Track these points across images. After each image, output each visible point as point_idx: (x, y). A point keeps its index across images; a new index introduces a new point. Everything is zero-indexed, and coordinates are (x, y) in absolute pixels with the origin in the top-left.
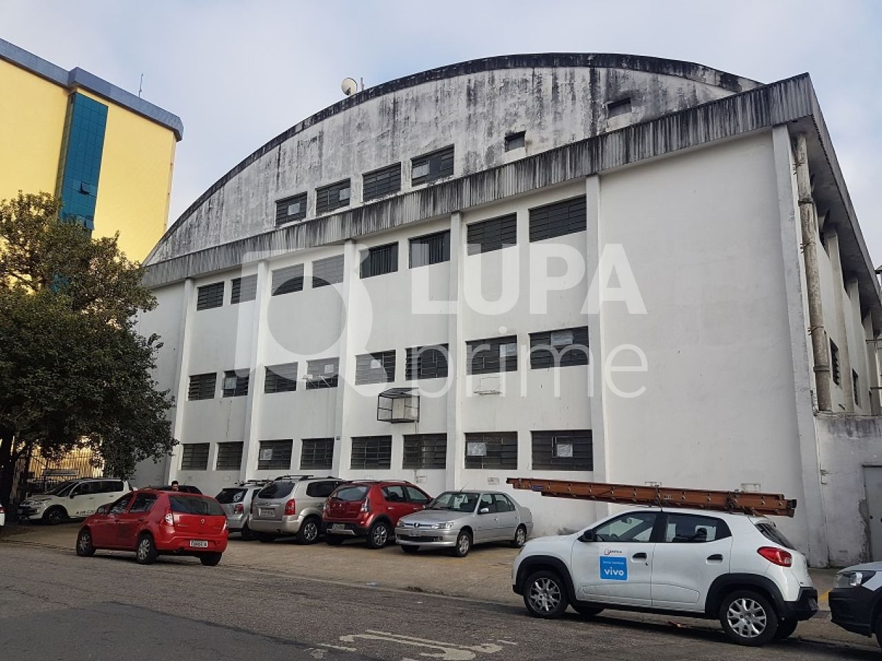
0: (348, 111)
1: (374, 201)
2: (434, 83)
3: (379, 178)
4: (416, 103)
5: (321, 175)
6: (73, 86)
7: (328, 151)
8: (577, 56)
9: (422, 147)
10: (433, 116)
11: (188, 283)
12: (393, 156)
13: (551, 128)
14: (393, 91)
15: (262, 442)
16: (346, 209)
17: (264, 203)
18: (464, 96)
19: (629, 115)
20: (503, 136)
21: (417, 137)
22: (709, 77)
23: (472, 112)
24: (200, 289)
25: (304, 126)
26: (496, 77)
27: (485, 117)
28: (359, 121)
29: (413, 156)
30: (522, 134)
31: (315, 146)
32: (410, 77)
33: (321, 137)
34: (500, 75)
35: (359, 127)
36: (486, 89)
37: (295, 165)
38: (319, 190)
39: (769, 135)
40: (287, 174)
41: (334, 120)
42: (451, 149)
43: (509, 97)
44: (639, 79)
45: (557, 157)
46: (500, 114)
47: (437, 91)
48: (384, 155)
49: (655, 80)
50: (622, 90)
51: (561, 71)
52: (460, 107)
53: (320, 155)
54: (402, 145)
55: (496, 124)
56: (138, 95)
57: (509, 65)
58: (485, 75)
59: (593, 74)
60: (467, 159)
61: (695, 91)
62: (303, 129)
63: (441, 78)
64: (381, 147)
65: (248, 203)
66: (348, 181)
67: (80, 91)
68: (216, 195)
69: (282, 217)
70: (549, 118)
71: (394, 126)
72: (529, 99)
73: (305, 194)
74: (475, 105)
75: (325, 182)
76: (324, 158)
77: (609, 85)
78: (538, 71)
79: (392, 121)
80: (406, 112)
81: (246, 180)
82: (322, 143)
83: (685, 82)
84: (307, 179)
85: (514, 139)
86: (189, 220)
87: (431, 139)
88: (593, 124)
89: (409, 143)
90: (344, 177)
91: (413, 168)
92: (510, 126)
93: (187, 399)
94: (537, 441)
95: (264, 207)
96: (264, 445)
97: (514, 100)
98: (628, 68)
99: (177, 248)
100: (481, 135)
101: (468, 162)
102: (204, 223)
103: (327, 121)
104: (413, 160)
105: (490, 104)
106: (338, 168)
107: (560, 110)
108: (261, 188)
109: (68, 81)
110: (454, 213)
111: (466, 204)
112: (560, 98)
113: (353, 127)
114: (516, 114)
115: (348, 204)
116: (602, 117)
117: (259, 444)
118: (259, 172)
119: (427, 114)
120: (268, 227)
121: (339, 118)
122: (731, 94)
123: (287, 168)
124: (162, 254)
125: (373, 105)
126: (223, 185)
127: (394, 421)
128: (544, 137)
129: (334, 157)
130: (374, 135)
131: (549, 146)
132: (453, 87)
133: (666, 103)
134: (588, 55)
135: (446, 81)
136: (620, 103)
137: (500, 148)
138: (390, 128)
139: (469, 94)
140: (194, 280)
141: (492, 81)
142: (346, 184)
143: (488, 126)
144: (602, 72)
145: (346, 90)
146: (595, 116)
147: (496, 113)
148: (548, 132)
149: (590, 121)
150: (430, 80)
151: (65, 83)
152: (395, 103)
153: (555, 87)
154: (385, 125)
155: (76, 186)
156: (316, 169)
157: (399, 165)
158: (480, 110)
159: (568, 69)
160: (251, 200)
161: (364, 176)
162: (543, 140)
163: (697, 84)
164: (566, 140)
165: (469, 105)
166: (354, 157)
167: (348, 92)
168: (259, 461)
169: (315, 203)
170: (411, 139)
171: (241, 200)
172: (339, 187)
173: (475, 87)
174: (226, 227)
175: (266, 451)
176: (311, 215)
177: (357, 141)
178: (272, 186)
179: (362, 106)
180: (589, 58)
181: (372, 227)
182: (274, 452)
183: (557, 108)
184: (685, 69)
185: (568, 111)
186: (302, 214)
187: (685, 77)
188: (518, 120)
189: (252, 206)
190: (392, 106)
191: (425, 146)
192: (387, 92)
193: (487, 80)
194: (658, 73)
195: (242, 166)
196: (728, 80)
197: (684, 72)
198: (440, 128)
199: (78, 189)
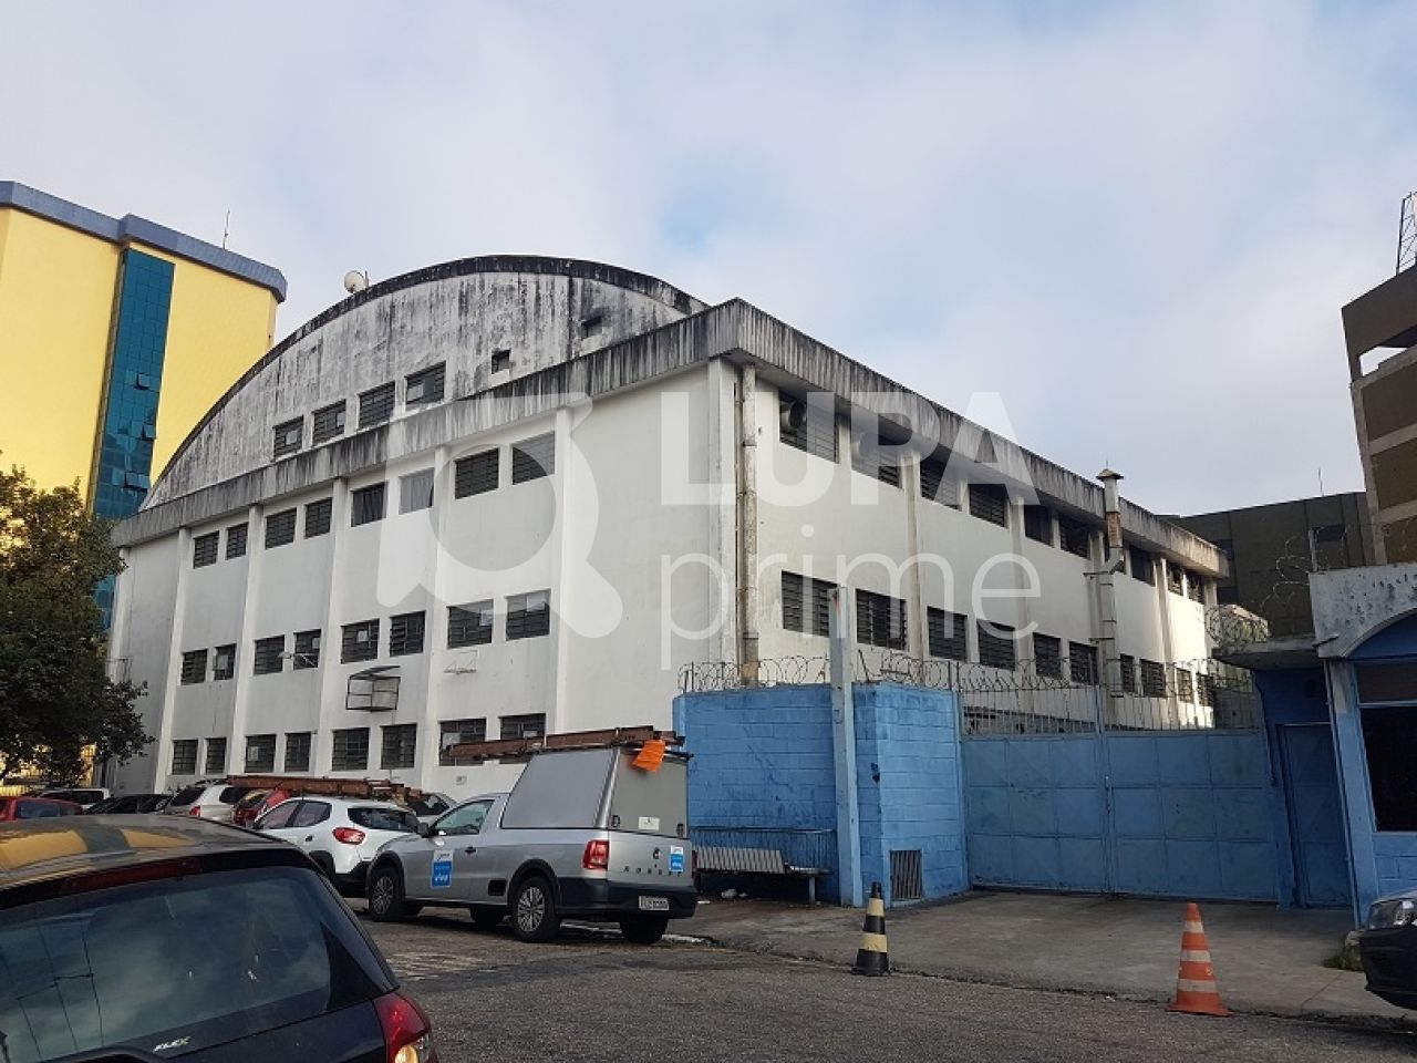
0: (347, 314)
1: (368, 429)
2: (429, 284)
3: (376, 399)
4: (412, 307)
5: (318, 394)
6: (125, 239)
7: (326, 366)
8: (556, 261)
9: (415, 363)
10: (427, 326)
11: (182, 533)
12: (388, 373)
13: (532, 348)
14: (390, 292)
15: (249, 738)
16: (340, 438)
17: (262, 430)
18: (456, 303)
19: (599, 337)
20: (490, 355)
21: (411, 350)
22: (667, 296)
23: (463, 323)
24: (197, 540)
25: (304, 332)
26: (486, 282)
27: (475, 331)
28: (357, 327)
29: (406, 374)
30: (507, 353)
31: (314, 356)
32: (405, 275)
33: (320, 346)
34: (489, 277)
35: (357, 335)
36: (477, 296)
37: (293, 382)
38: (317, 414)
39: (706, 367)
40: (286, 394)
41: (333, 326)
42: (442, 366)
43: (497, 307)
44: (609, 293)
45: (531, 385)
46: (489, 327)
47: (432, 295)
48: (379, 372)
49: (623, 296)
50: (594, 307)
51: (544, 279)
52: (451, 317)
53: (319, 370)
54: (397, 359)
55: (484, 339)
56: (221, 246)
57: (498, 268)
58: (474, 279)
59: (571, 284)
60: (457, 380)
61: (654, 312)
62: (303, 336)
63: (435, 279)
64: (377, 361)
65: (246, 429)
66: (343, 402)
67: (134, 246)
68: (216, 419)
69: (280, 447)
70: (531, 335)
71: (391, 337)
72: (514, 309)
73: (302, 418)
74: (466, 313)
75: (322, 404)
76: (322, 373)
77: (584, 300)
78: (523, 276)
79: (388, 330)
80: (402, 318)
81: (247, 399)
82: (320, 354)
83: (648, 299)
84: (304, 399)
85: (501, 358)
86: (189, 451)
87: (424, 354)
88: (569, 346)
89: (404, 357)
90: (340, 398)
91: (408, 388)
92: (497, 343)
93: (179, 683)
94: (505, 730)
95: (262, 435)
96: (251, 740)
97: (500, 312)
98: (600, 280)
99: (175, 486)
100: (471, 352)
101: (457, 384)
102: (202, 457)
103: (327, 326)
104: (409, 378)
105: (480, 314)
106: (335, 387)
107: (541, 327)
108: (260, 411)
109: (118, 234)
110: (438, 447)
111: (449, 438)
112: (542, 313)
113: (352, 336)
114: (502, 329)
115: (342, 432)
116: (576, 338)
117: (245, 741)
118: (259, 390)
119: (422, 323)
120: (264, 461)
121: (337, 324)
122: (683, 316)
123: (287, 384)
124: (160, 494)
125: (371, 307)
126: (223, 406)
127: (372, 709)
128: (527, 357)
129: (331, 373)
130: (371, 346)
131: (531, 370)
132: (447, 290)
133: (631, 324)
134: (565, 261)
135: (440, 282)
136: (592, 323)
137: (487, 368)
138: (386, 338)
139: (461, 301)
140: (189, 528)
141: (482, 286)
142: (341, 406)
143: (478, 340)
144: (578, 282)
145: (350, 286)
146: (571, 336)
147: (485, 327)
148: (530, 354)
149: (566, 342)
150: (426, 281)
151: (113, 236)
152: (392, 307)
153: (538, 298)
154: (381, 334)
155: (130, 378)
156: (314, 387)
157: (393, 383)
158: (471, 321)
159: (550, 277)
160: (250, 426)
161: (361, 396)
162: (526, 362)
163: (657, 304)
164: (545, 364)
165: (460, 315)
166: (350, 374)
167: (351, 290)
168: (247, 761)
169: (312, 430)
170: (406, 352)
171: (240, 426)
172: (336, 409)
173: (467, 293)
174: (224, 460)
175: (253, 749)
176: (306, 446)
177: (354, 354)
178: (271, 409)
179: (362, 308)
180: (568, 265)
181: (360, 464)
182: (261, 750)
183: (538, 324)
184: (646, 283)
185: (547, 329)
186: (298, 444)
187: (646, 294)
188: (504, 336)
189: (251, 433)
190: (388, 310)
191: (418, 363)
192: (385, 293)
193: (477, 284)
194: (625, 287)
195: (243, 382)
196: (682, 300)
197: (646, 288)
198: (433, 342)
199: (134, 383)
